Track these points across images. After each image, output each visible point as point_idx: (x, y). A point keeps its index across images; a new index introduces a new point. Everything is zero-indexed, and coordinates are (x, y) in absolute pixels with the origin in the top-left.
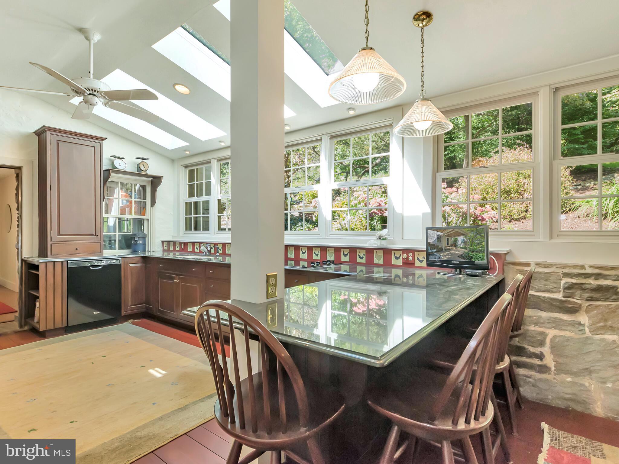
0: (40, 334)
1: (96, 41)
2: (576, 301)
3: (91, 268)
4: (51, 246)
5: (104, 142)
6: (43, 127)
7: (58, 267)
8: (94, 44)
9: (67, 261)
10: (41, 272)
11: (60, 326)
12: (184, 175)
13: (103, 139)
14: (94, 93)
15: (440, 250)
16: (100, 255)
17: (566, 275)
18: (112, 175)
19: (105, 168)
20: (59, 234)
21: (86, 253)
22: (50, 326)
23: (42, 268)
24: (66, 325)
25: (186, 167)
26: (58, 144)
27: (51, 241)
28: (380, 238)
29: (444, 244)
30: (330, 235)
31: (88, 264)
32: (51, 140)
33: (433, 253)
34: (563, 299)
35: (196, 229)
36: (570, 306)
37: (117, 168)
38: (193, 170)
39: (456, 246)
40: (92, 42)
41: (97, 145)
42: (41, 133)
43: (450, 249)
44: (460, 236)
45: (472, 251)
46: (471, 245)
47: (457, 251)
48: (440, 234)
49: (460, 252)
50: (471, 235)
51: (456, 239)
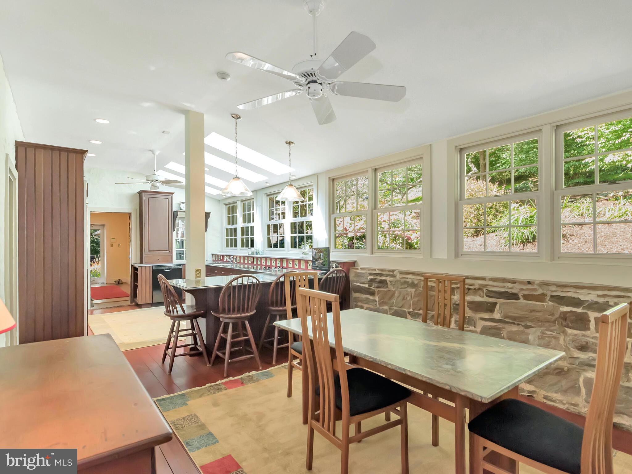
0: (139, 306)
1: (158, 154)
2: (373, 288)
3: (165, 270)
4: (145, 257)
5: (173, 195)
6: (141, 190)
7: (148, 269)
8: (157, 156)
9: (152, 266)
10: (139, 272)
11: (149, 303)
12: (225, 210)
13: (173, 193)
14: (156, 181)
15: (316, 260)
16: (171, 263)
17: (370, 274)
18: (179, 213)
19: (174, 210)
20: (149, 251)
21: (164, 262)
22: (144, 302)
23: (139, 269)
24: (152, 302)
25: (226, 205)
26: (148, 199)
27: (145, 254)
28: (304, 253)
29: (317, 257)
30: (290, 251)
31: (163, 268)
32: (145, 197)
33: (314, 262)
34: (368, 287)
35: (231, 246)
36: (371, 291)
37: (182, 210)
38: (234, 206)
39: (320, 258)
40: (156, 155)
41: (169, 197)
42: (140, 193)
43: (319, 260)
44: (321, 253)
45: (325, 261)
46: (325, 258)
47: (321, 261)
48: (316, 251)
49: (321, 262)
50: (325, 252)
51: (320, 254)
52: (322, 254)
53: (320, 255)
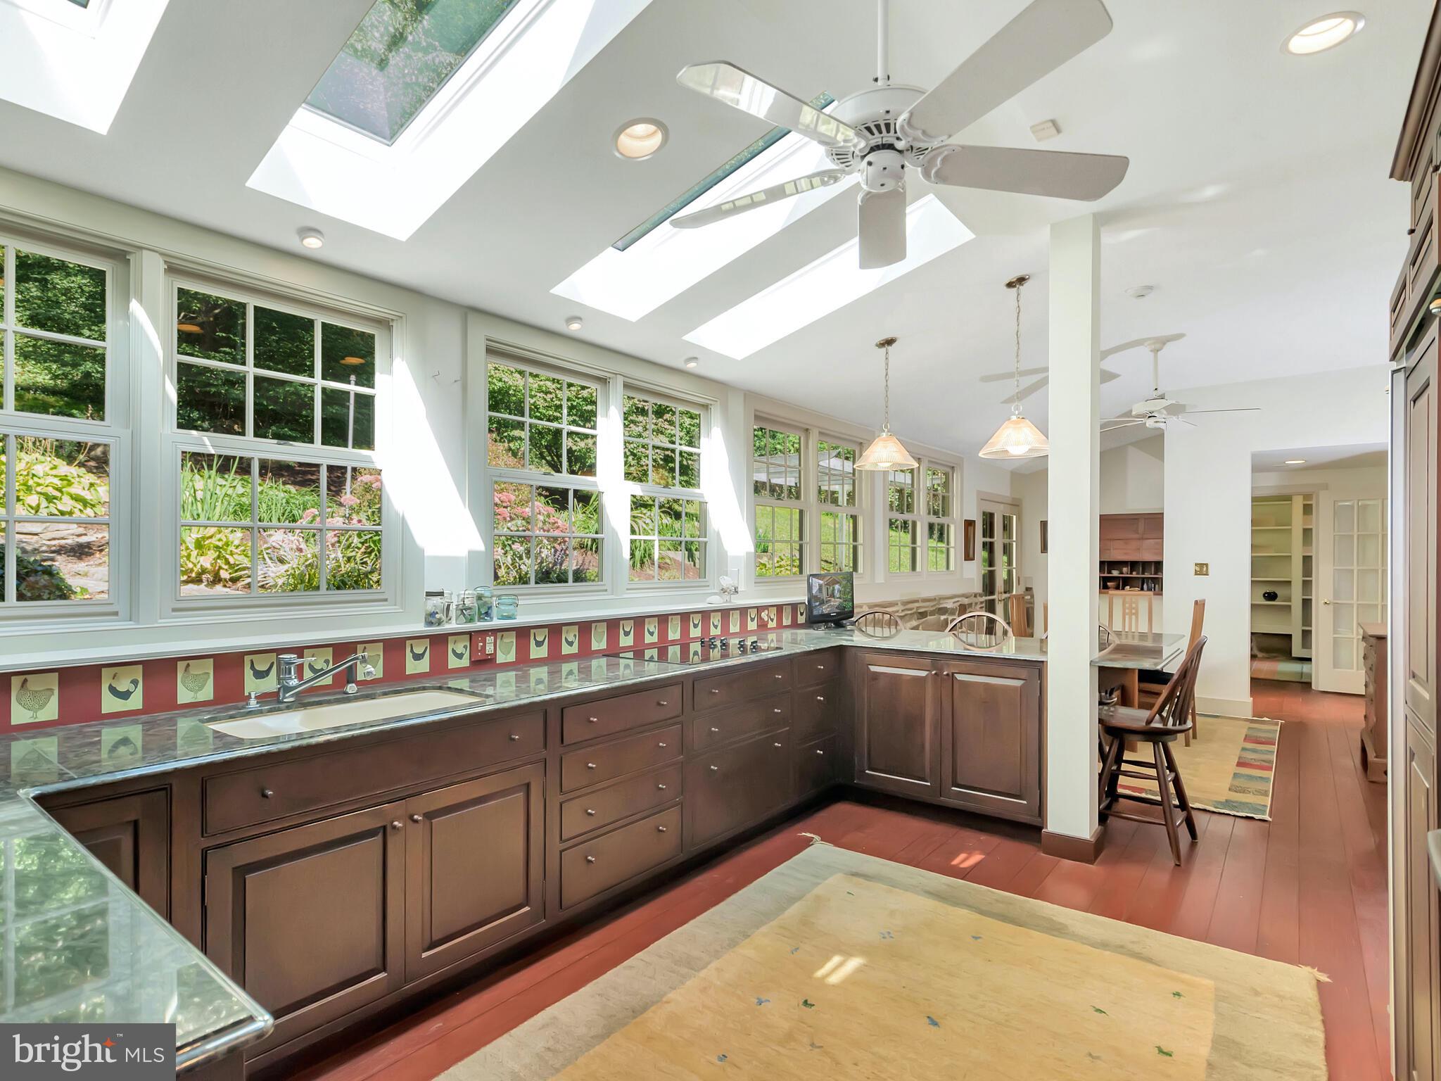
15: (822, 603)
29: (824, 595)
33: (816, 606)
39: (834, 597)
43: (830, 600)
44: (836, 584)
45: (845, 601)
46: (844, 594)
47: (834, 602)
48: (821, 582)
49: (837, 604)
50: (844, 582)
51: (834, 588)
52: (837, 587)
53: (834, 590)
